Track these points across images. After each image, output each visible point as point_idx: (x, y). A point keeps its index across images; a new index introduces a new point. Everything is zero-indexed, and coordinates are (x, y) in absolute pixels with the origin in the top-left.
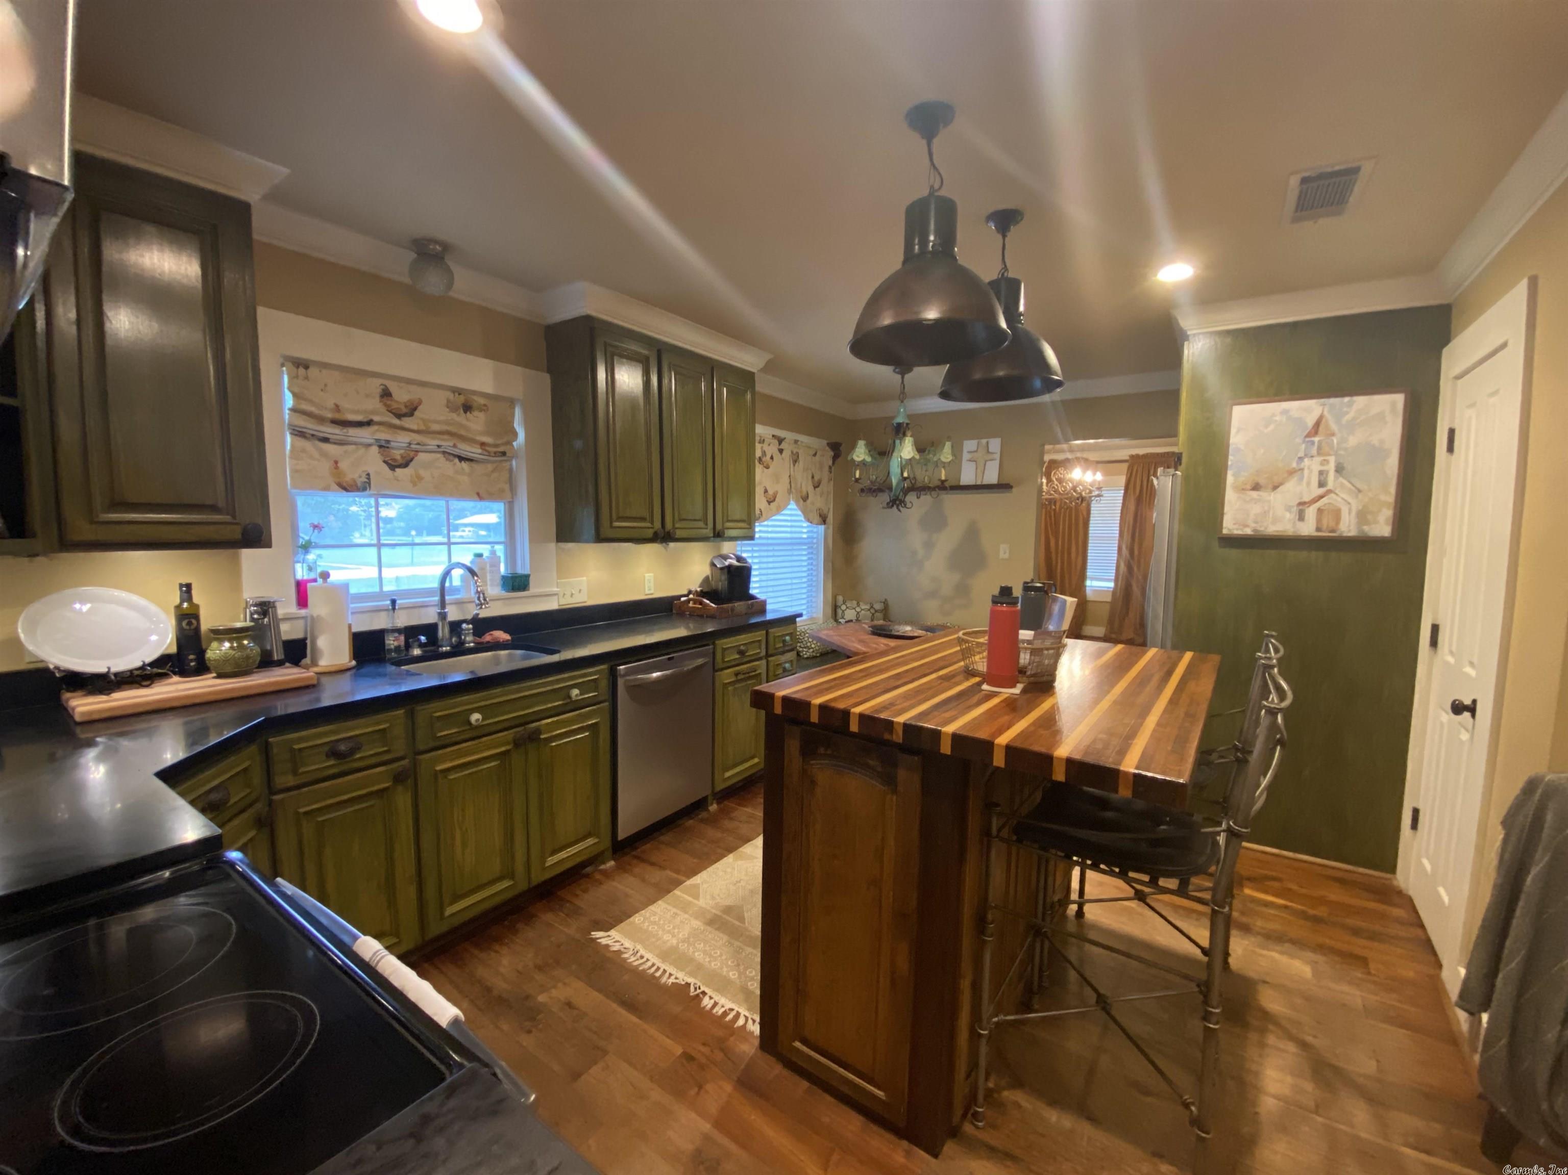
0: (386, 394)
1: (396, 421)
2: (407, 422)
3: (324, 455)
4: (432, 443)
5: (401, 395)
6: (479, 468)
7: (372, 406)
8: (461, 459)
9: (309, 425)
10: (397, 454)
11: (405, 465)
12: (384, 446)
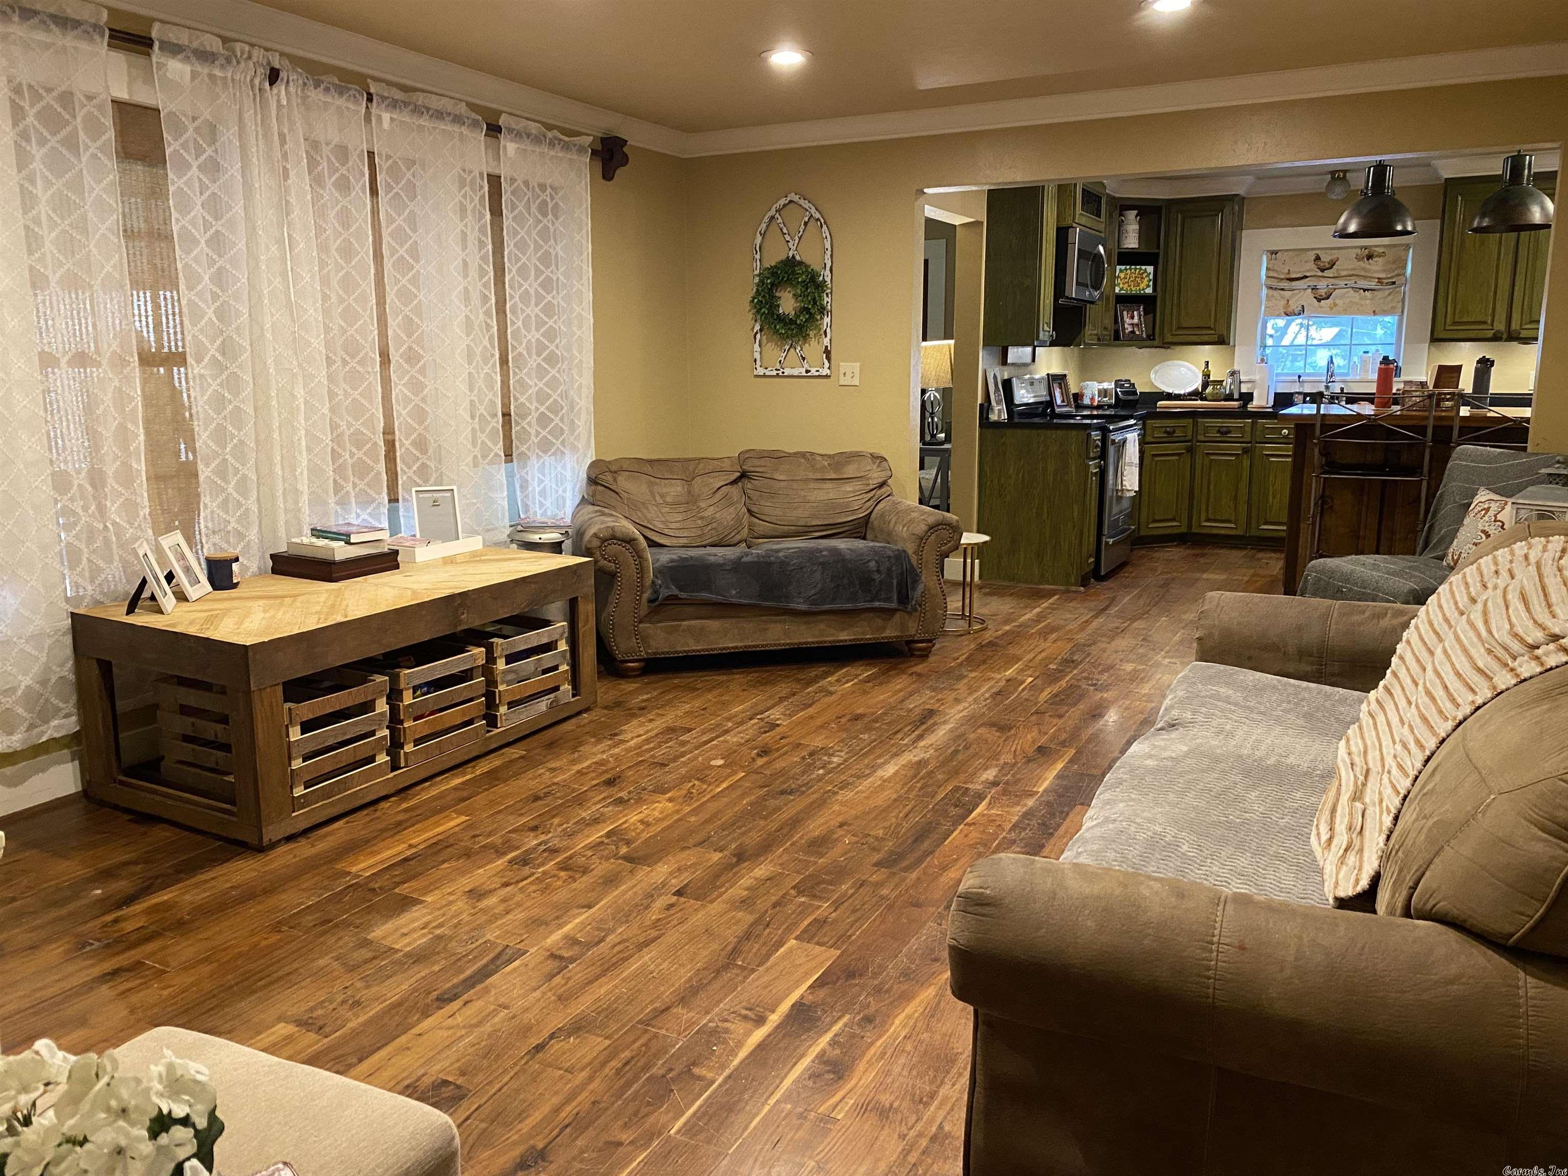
0: (1318, 258)
1: (1320, 274)
2: (1326, 273)
3: (1283, 297)
4: (1342, 283)
5: (1326, 258)
6: (1379, 294)
7: (1310, 267)
8: (1365, 290)
9: (1274, 283)
10: (1322, 292)
11: (1328, 298)
12: (1314, 289)
